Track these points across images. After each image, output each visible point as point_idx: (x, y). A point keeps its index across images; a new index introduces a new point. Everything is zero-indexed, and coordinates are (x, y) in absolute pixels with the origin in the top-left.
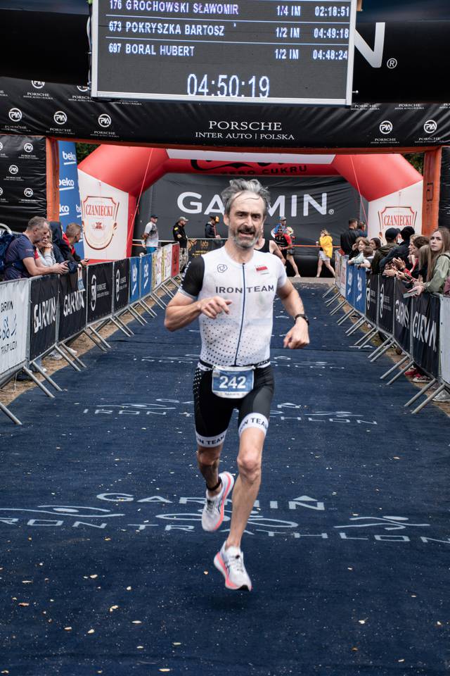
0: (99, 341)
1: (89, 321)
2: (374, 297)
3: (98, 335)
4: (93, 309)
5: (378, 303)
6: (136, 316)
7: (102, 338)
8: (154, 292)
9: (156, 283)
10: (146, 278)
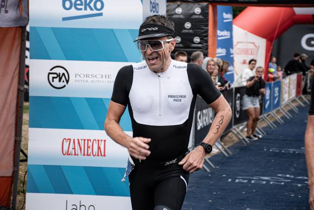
1: (235, 124)
3: (241, 134)
4: (237, 116)
7: (243, 136)
8: (282, 107)
9: (284, 101)
10: (276, 97)
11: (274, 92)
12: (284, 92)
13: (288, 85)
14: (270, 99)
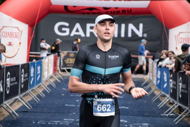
0: (11, 112)
1: (5, 100)
2: (176, 85)
3: (11, 108)
4: (8, 92)
5: (178, 88)
6: (33, 97)
7: (13, 110)
8: (43, 83)
9: (44, 77)
10: (38, 75)
11: (37, 71)
12: (44, 70)
13: (47, 64)
14: (34, 76)
